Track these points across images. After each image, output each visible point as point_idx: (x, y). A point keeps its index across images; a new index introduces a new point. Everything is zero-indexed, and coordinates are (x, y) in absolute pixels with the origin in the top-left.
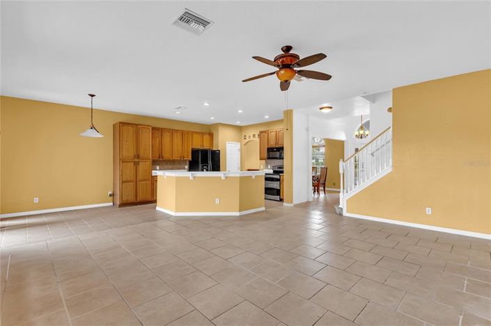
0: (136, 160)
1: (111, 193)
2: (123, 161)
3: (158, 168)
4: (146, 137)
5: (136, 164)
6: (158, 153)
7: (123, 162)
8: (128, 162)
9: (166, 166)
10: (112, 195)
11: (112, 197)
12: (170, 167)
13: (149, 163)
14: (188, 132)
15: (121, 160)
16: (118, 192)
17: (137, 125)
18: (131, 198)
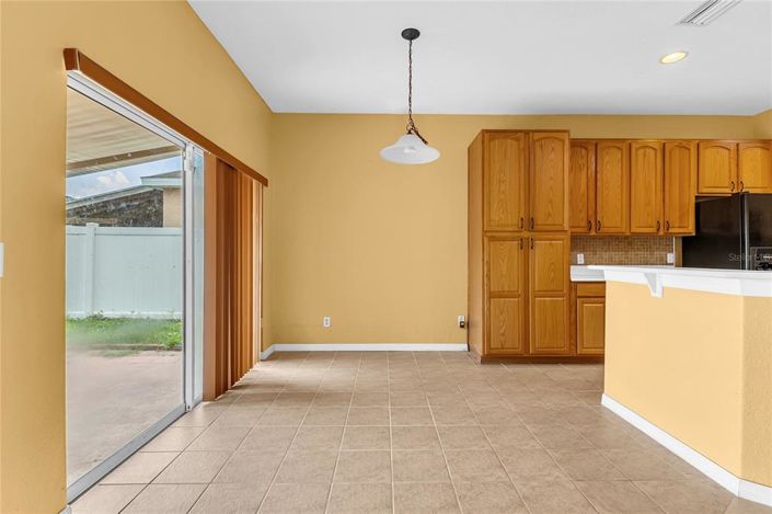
0: (525, 234)
1: (462, 318)
2: (492, 236)
3: (580, 258)
4: (555, 167)
5: (526, 246)
6: (583, 215)
7: (492, 239)
8: (504, 239)
9: (606, 255)
10: (466, 325)
11: (465, 331)
12: (617, 255)
13: (562, 243)
14: (683, 145)
15: (485, 236)
16: (478, 318)
17: (527, 132)
18: (514, 344)
